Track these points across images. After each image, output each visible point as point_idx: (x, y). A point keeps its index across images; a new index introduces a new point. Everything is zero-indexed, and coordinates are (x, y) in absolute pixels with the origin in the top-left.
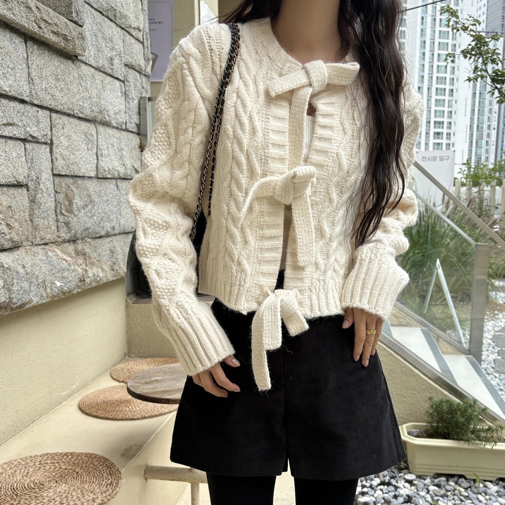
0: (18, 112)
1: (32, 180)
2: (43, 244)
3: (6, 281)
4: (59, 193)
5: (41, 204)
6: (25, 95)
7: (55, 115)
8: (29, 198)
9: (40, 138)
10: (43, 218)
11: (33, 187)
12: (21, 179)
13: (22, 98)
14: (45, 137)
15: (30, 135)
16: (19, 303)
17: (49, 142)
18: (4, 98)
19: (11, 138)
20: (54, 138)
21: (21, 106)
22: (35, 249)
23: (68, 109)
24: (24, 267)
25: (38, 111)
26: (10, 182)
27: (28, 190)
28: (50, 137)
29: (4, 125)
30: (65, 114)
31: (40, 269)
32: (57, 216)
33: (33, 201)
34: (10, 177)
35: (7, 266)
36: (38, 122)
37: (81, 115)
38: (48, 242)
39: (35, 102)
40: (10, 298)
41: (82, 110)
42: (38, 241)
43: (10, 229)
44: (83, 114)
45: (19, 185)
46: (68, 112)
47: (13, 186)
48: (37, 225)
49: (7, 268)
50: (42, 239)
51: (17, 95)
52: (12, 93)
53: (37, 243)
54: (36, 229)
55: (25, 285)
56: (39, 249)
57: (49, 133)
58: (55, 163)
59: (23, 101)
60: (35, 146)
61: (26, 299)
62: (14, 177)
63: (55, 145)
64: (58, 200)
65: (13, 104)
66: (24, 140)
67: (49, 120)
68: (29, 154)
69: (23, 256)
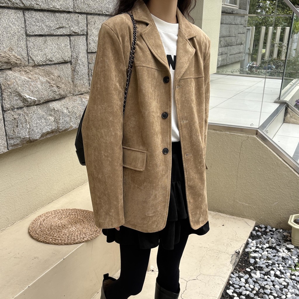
0: (66, 19)
1: (74, 58)
2: (80, 94)
3: (56, 118)
4: (91, 63)
5: (78, 72)
6: (70, 8)
7: (90, 16)
8: (71, 69)
9: (79, 32)
10: (80, 80)
11: (74, 63)
12: (67, 59)
13: (69, 10)
14: (83, 31)
15: (73, 32)
16: (64, 129)
17: (86, 34)
18: (57, 13)
19: (61, 35)
20: (89, 31)
21: (68, 15)
22: (75, 97)
23: (99, 11)
24: (68, 109)
25: (78, 16)
26: (60, 61)
27: (71, 64)
28: (86, 31)
29: (57, 28)
30: (96, 14)
31: (78, 109)
32: (89, 77)
33: (74, 71)
34: (60, 59)
35: (57, 109)
36: (78, 23)
37: (107, 13)
38: (83, 93)
39: (77, 11)
40: (58, 127)
41: (108, 10)
42: (77, 93)
43: (59, 89)
44: (109, 12)
45: (65, 62)
46: (99, 12)
47: (62, 63)
48: (76, 84)
49: (57, 110)
50: (79, 92)
51: (65, 10)
52: (63, 9)
53: (76, 94)
54: (76, 86)
55: (68, 119)
56: (77, 98)
57: (86, 28)
58: (89, 46)
59: (69, 12)
60: (76, 38)
61: (68, 126)
62: (63, 58)
63: (89, 35)
64: (90, 68)
65: (62, 15)
66: (69, 36)
67: (86, 20)
68: (72, 43)
69: (67, 103)
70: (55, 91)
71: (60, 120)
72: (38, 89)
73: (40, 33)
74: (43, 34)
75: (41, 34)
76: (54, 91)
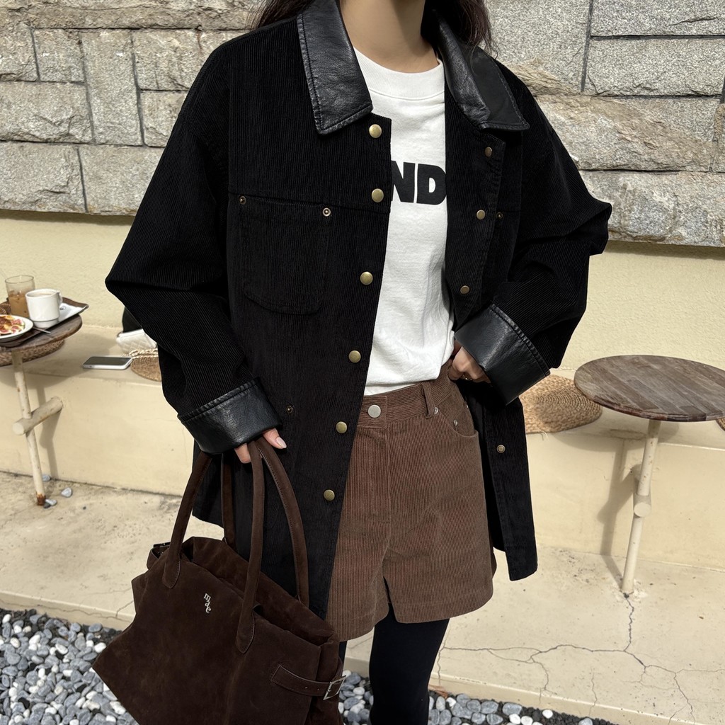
3: (619, 204)
16: (641, 233)
22: (714, 177)
26: (679, 92)
29: (688, 22)
34: (678, 86)
35: (632, 189)
45: (698, 95)
47: (688, 96)
70: (634, 152)
71: (630, 211)
73: (630, 32)
74: (637, 34)
75: (632, 34)
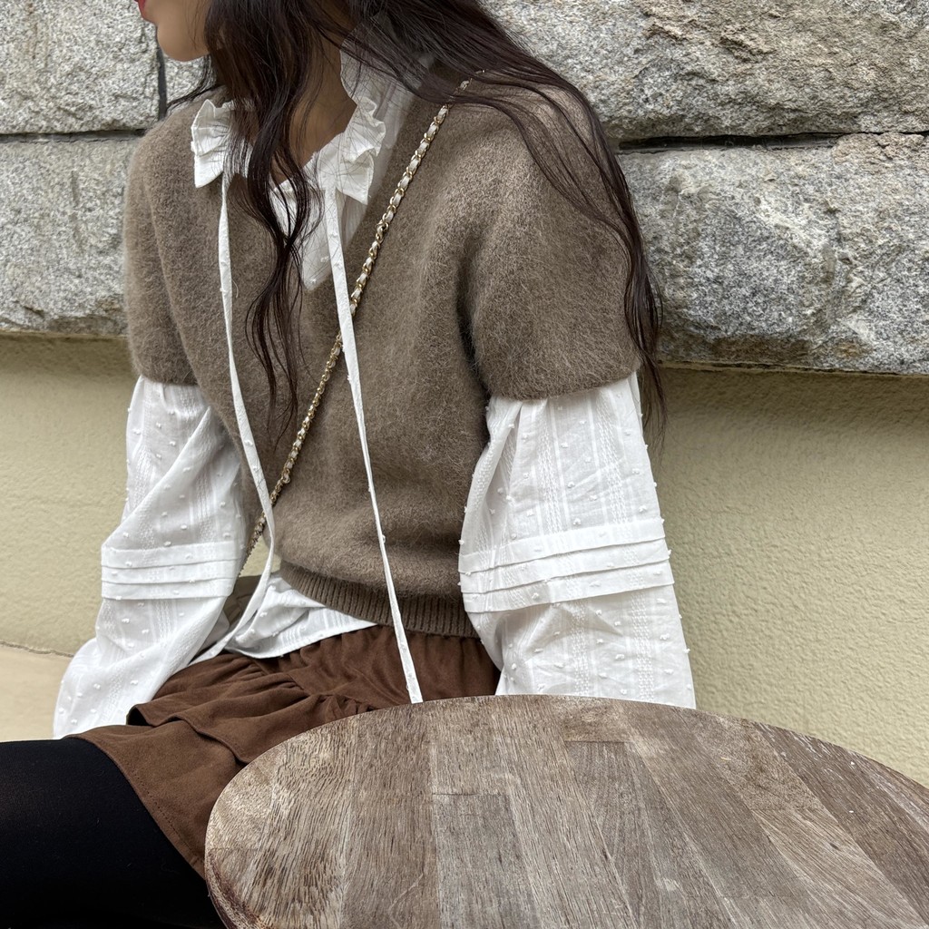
43: (745, 61)
69: (838, 169)
70: (694, 74)
71: (690, 259)
72: (560, 45)
76: (689, 68)
